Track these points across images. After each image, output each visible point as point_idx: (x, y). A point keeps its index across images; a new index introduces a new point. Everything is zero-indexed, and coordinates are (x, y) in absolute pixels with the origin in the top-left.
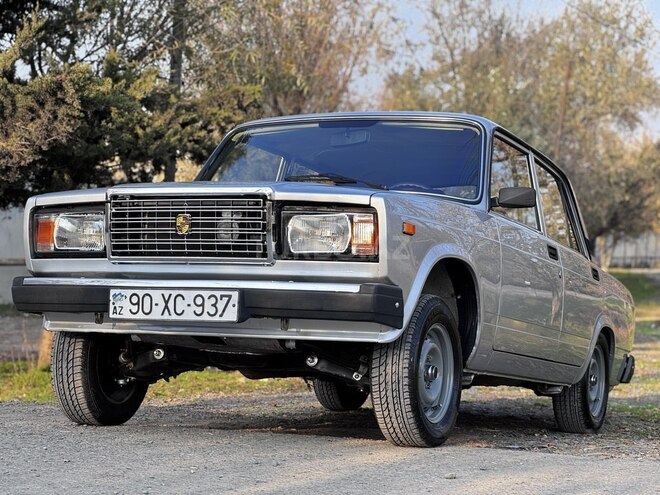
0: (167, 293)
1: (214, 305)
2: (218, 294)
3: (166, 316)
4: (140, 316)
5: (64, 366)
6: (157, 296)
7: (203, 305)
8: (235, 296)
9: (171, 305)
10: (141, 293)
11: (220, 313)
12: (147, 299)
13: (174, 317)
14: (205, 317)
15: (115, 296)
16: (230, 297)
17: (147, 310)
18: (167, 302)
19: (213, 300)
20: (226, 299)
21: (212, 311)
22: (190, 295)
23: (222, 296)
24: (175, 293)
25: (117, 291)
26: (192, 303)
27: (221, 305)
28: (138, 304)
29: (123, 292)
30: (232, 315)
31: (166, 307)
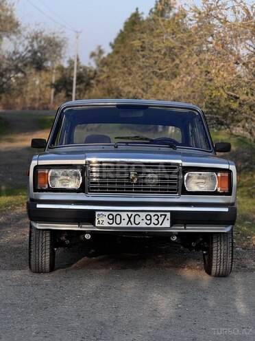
0: (130, 214)
1: (157, 220)
2: (159, 214)
3: (129, 225)
4: (114, 225)
5: (40, 245)
6: (124, 215)
7: (150, 219)
8: (168, 214)
9: (132, 219)
10: (114, 214)
11: (160, 223)
12: (118, 217)
13: (134, 225)
14: (152, 225)
15: (99, 215)
16: (166, 215)
17: (118, 222)
18: (130, 218)
19: (156, 217)
20: (163, 217)
21: (156, 222)
22: (143, 215)
23: (161, 215)
24: (134, 214)
25: (100, 213)
26: (144, 218)
27: (161, 219)
28: (113, 219)
29: (103, 213)
30: (167, 224)
31: (130, 221)
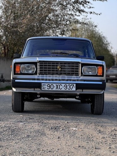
0: (57, 84)
3: (57, 89)
4: (50, 89)
6: (55, 85)
7: (67, 87)
8: (75, 85)
10: (50, 84)
11: (71, 89)
12: (52, 86)
13: (59, 90)
14: (67, 90)
15: (43, 85)
17: (52, 88)
18: (57, 86)
19: (69, 86)
20: (72, 86)
21: (69, 88)
23: (71, 85)
24: (59, 84)
26: (64, 86)
27: (71, 87)
28: (49, 87)
29: (45, 84)
30: (74, 89)
31: (57, 87)
